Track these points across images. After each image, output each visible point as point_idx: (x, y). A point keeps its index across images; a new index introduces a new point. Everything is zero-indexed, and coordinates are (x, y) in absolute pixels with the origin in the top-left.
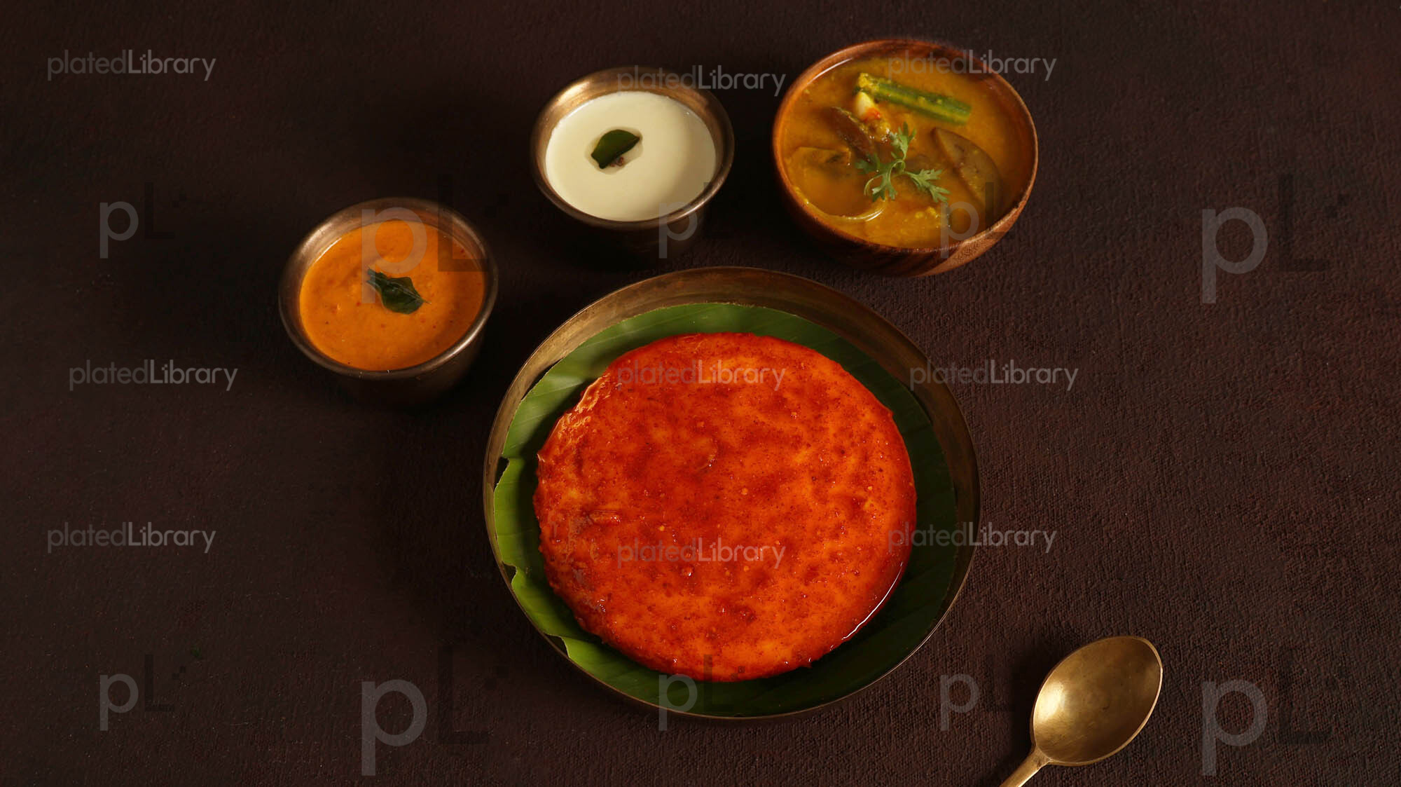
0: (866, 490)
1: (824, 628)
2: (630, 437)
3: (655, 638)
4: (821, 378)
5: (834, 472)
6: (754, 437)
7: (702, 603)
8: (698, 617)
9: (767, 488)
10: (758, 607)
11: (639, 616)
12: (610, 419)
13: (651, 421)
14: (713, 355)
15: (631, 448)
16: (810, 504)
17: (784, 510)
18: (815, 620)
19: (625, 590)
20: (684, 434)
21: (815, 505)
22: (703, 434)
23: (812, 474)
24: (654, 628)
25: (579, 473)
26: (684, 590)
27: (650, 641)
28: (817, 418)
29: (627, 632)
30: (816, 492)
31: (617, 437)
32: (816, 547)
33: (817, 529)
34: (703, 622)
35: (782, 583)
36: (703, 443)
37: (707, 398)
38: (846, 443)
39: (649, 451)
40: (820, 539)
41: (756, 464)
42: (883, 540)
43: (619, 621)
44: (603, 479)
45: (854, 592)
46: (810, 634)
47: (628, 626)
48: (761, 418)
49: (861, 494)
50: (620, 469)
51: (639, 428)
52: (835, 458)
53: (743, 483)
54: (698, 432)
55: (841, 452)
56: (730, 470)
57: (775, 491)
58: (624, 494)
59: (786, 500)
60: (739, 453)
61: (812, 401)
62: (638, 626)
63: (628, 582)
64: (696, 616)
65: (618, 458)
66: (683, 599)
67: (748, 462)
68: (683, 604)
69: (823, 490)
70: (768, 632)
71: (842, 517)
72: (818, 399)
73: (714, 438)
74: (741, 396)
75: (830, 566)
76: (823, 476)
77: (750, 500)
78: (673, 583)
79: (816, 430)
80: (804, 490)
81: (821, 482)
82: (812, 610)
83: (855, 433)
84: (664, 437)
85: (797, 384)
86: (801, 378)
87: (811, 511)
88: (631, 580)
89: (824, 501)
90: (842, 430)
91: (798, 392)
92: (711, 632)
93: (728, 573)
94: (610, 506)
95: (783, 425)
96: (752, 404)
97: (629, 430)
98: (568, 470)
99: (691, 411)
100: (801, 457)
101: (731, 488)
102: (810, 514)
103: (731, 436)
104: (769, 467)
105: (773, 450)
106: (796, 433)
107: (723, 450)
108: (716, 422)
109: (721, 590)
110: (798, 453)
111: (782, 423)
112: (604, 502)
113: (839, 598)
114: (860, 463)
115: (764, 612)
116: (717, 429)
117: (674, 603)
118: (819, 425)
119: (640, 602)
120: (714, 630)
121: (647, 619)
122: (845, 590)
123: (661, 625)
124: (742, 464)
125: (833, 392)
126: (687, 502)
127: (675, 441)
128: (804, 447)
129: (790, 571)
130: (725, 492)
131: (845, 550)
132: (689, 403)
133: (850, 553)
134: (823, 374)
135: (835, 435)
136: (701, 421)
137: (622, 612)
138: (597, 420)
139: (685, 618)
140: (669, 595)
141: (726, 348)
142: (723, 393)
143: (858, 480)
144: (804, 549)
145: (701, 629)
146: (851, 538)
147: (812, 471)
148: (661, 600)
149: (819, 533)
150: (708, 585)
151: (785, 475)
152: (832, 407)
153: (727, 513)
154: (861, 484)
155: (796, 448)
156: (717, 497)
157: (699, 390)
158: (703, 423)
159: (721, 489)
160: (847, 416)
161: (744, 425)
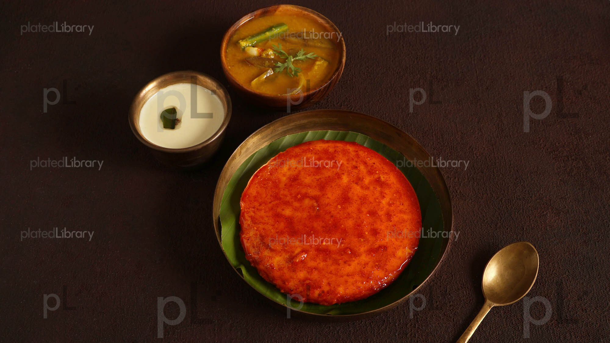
1: (411, 231)
2: (278, 221)
3: (359, 284)
4: (322, 148)
5: (361, 176)
7: (364, 258)
8: (367, 264)
9: (345, 199)
10: (383, 243)
11: (346, 282)
12: (263, 221)
13: (279, 210)
14: (277, 170)
15: (282, 225)
17: (359, 202)
19: (332, 277)
20: (297, 204)
21: (366, 192)
22: (303, 199)
23: (355, 182)
24: (356, 281)
25: (272, 250)
26: (353, 259)
29: (348, 291)
30: (362, 187)
31: (273, 225)
32: (381, 205)
33: (375, 199)
34: (371, 264)
35: (383, 227)
36: (307, 202)
37: (291, 185)
38: (354, 163)
39: (290, 221)
40: (380, 202)
41: (333, 194)
42: (399, 186)
43: (341, 290)
45: (407, 211)
47: (345, 290)
48: (318, 177)
49: (376, 176)
50: (286, 236)
51: (277, 216)
52: (356, 171)
53: (335, 204)
54: (300, 200)
55: (356, 167)
56: (326, 203)
57: (349, 198)
59: (356, 198)
60: (323, 195)
61: (328, 158)
62: (349, 286)
63: (331, 273)
64: (366, 264)
65: (281, 233)
66: (356, 262)
67: (329, 195)
68: (358, 264)
69: (363, 185)
70: (395, 248)
71: (379, 189)
72: (329, 155)
73: (309, 197)
74: (303, 175)
75: (392, 208)
76: (358, 180)
78: (347, 259)
80: (357, 190)
81: (360, 182)
82: (401, 228)
83: (353, 158)
84: (290, 211)
85: (317, 157)
86: (316, 153)
87: (367, 195)
88: (331, 272)
89: (367, 188)
90: (348, 160)
91: (320, 159)
92: (376, 265)
93: (362, 240)
94: (296, 252)
96: (309, 175)
97: (275, 219)
98: (266, 253)
99: (291, 195)
100: (345, 179)
101: (333, 209)
102: (368, 196)
103: (314, 192)
104: (338, 192)
105: (333, 185)
106: (335, 173)
107: (316, 199)
108: (304, 191)
109: (366, 248)
110: (343, 179)
111: (326, 173)
112: (293, 252)
113: (406, 217)
114: (365, 166)
115: (387, 243)
116: (306, 193)
117: (354, 266)
119: (342, 276)
120: (377, 263)
121: (350, 280)
122: (404, 213)
123: (357, 278)
124: (328, 198)
125: (331, 150)
126: (323, 227)
128: (342, 175)
129: (381, 221)
130: (333, 212)
131: (391, 199)
132: (286, 192)
133: (393, 199)
135: (348, 164)
136: (298, 195)
137: (339, 286)
138: (258, 226)
139: (364, 268)
140: (349, 265)
142: (294, 179)
143: (370, 172)
144: (378, 210)
145: (373, 267)
146: (389, 195)
147: (353, 181)
148: (349, 269)
149: (377, 200)
150: (359, 250)
151: (346, 190)
152: (336, 155)
153: (341, 219)
154: (373, 173)
155: (340, 178)
156: (332, 216)
157: (285, 185)
158: (299, 195)
159: (330, 213)
160: (344, 154)
161: (315, 184)
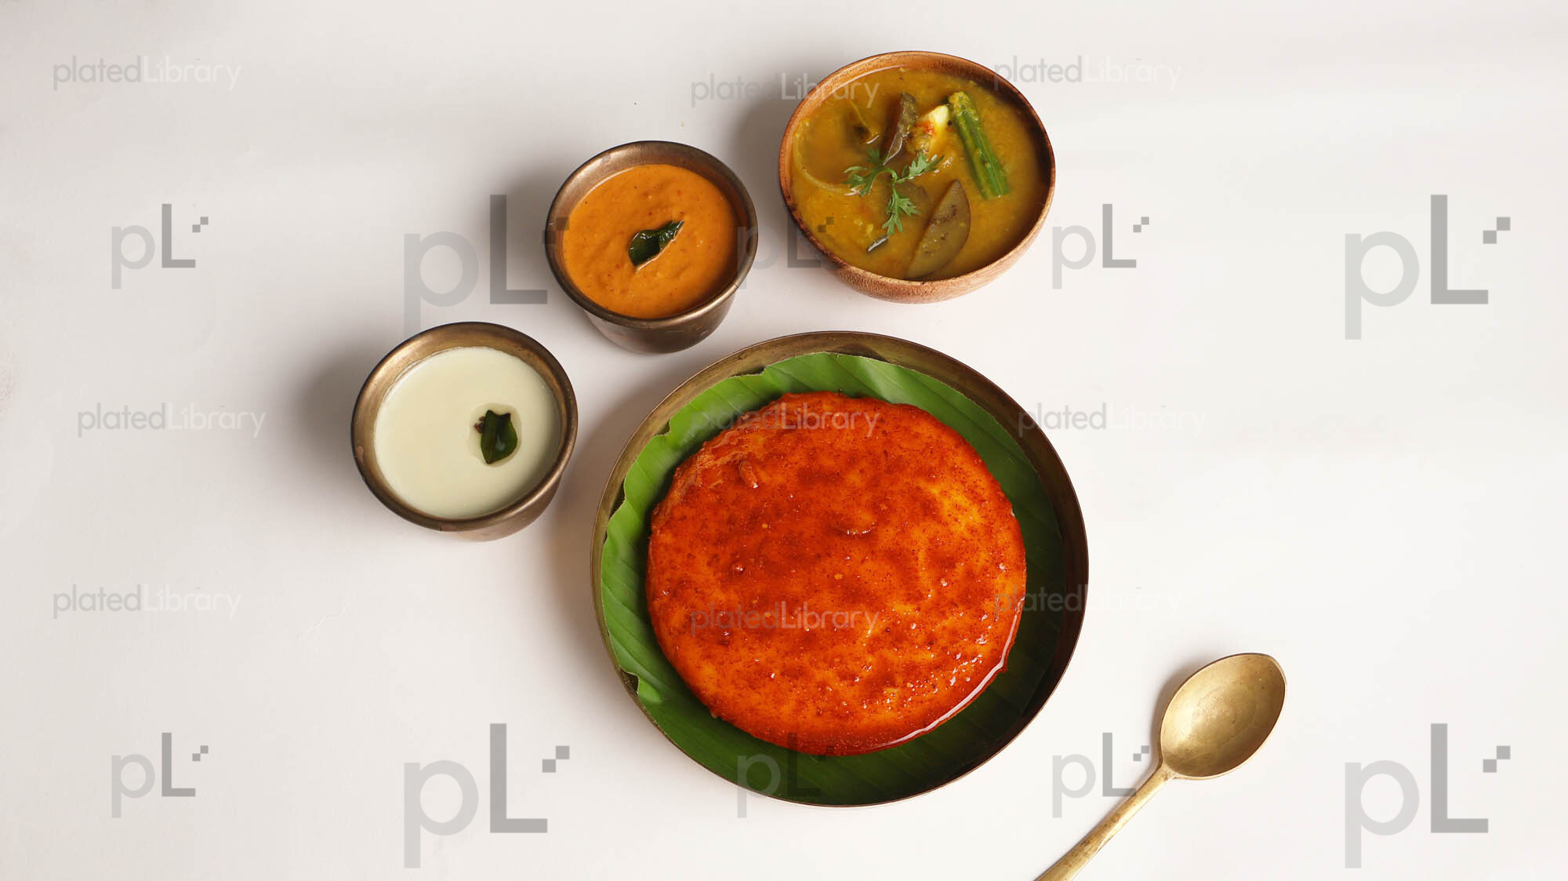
0: (905, 682)
1: (752, 710)
2: (838, 456)
3: (667, 575)
4: (998, 588)
5: (905, 644)
6: (899, 558)
7: (718, 596)
8: (703, 599)
9: (854, 594)
10: (738, 643)
11: (678, 550)
13: (864, 464)
14: (963, 483)
15: (828, 463)
16: (861, 639)
18: (755, 698)
19: (695, 527)
20: (867, 498)
21: (862, 644)
22: (876, 513)
23: (891, 626)
24: (675, 568)
26: (720, 574)
27: (663, 571)
28: (953, 604)
30: (875, 639)
31: (831, 445)
32: (821, 664)
33: (841, 656)
34: (700, 605)
35: (772, 652)
36: (866, 518)
37: (914, 499)
38: (943, 642)
39: (834, 478)
40: (831, 665)
41: (873, 572)
42: (865, 721)
43: (666, 537)
44: (785, 455)
45: (800, 719)
46: (740, 700)
47: (666, 546)
48: (921, 556)
49: (899, 680)
50: (803, 464)
51: (852, 460)
52: (920, 639)
53: (846, 571)
54: (874, 507)
55: (931, 641)
56: (852, 554)
57: (854, 602)
58: (780, 479)
60: (873, 553)
61: (967, 591)
62: (670, 555)
63: (703, 526)
64: (703, 596)
65: (812, 456)
66: (712, 578)
67: (869, 565)
68: (707, 580)
69: (883, 644)
70: (722, 663)
71: (865, 673)
72: (974, 595)
73: (877, 524)
74: (934, 527)
75: (812, 685)
76: (895, 635)
77: (833, 584)
78: (722, 562)
79: (941, 608)
81: (889, 639)
82: (762, 690)
83: (958, 645)
84: (854, 483)
85: (977, 570)
86: (986, 570)
87: (854, 643)
88: (707, 527)
89: (871, 650)
90: (954, 633)
91: (970, 574)
93: (755, 602)
95: (925, 577)
96: (932, 540)
97: (845, 452)
99: (892, 493)
100: (903, 609)
101: (835, 563)
102: (851, 644)
103: (887, 536)
104: (876, 585)
105: (895, 581)
106: (923, 592)
107: (869, 539)
108: (894, 520)
109: (737, 605)
110: (905, 604)
111: (927, 575)
112: (763, 467)
113: (787, 709)
114: (930, 664)
115: (737, 650)
116: (887, 523)
117: (704, 572)
118: (946, 609)
119: (691, 545)
121: (679, 559)
122: (797, 711)
123: (680, 572)
124: (863, 561)
125: (987, 605)
126: (801, 534)
127: (855, 493)
128: (915, 606)
129: (787, 654)
130: (829, 560)
131: (836, 692)
132: (900, 486)
133: (836, 698)
134: (1004, 586)
135: (944, 628)
136: (887, 505)
137: (675, 535)
139: (696, 589)
140: (709, 564)
141: (978, 490)
142: (928, 509)
143: (912, 671)
144: (815, 655)
145: (693, 607)
146: (848, 693)
147: (894, 624)
148: (702, 560)
149: (837, 660)
150: (736, 591)
151: (875, 604)
152: (972, 611)
153: (809, 573)
154: (908, 675)
155: (908, 600)
156: (819, 556)
157: (918, 489)
158: (885, 508)
159: (829, 555)
160: (971, 629)
161: (905, 544)
